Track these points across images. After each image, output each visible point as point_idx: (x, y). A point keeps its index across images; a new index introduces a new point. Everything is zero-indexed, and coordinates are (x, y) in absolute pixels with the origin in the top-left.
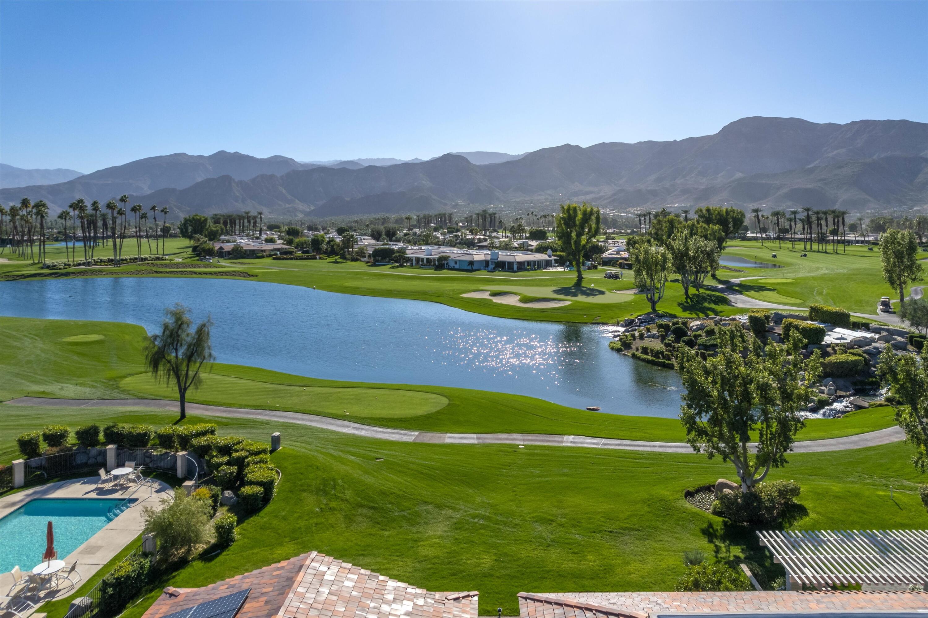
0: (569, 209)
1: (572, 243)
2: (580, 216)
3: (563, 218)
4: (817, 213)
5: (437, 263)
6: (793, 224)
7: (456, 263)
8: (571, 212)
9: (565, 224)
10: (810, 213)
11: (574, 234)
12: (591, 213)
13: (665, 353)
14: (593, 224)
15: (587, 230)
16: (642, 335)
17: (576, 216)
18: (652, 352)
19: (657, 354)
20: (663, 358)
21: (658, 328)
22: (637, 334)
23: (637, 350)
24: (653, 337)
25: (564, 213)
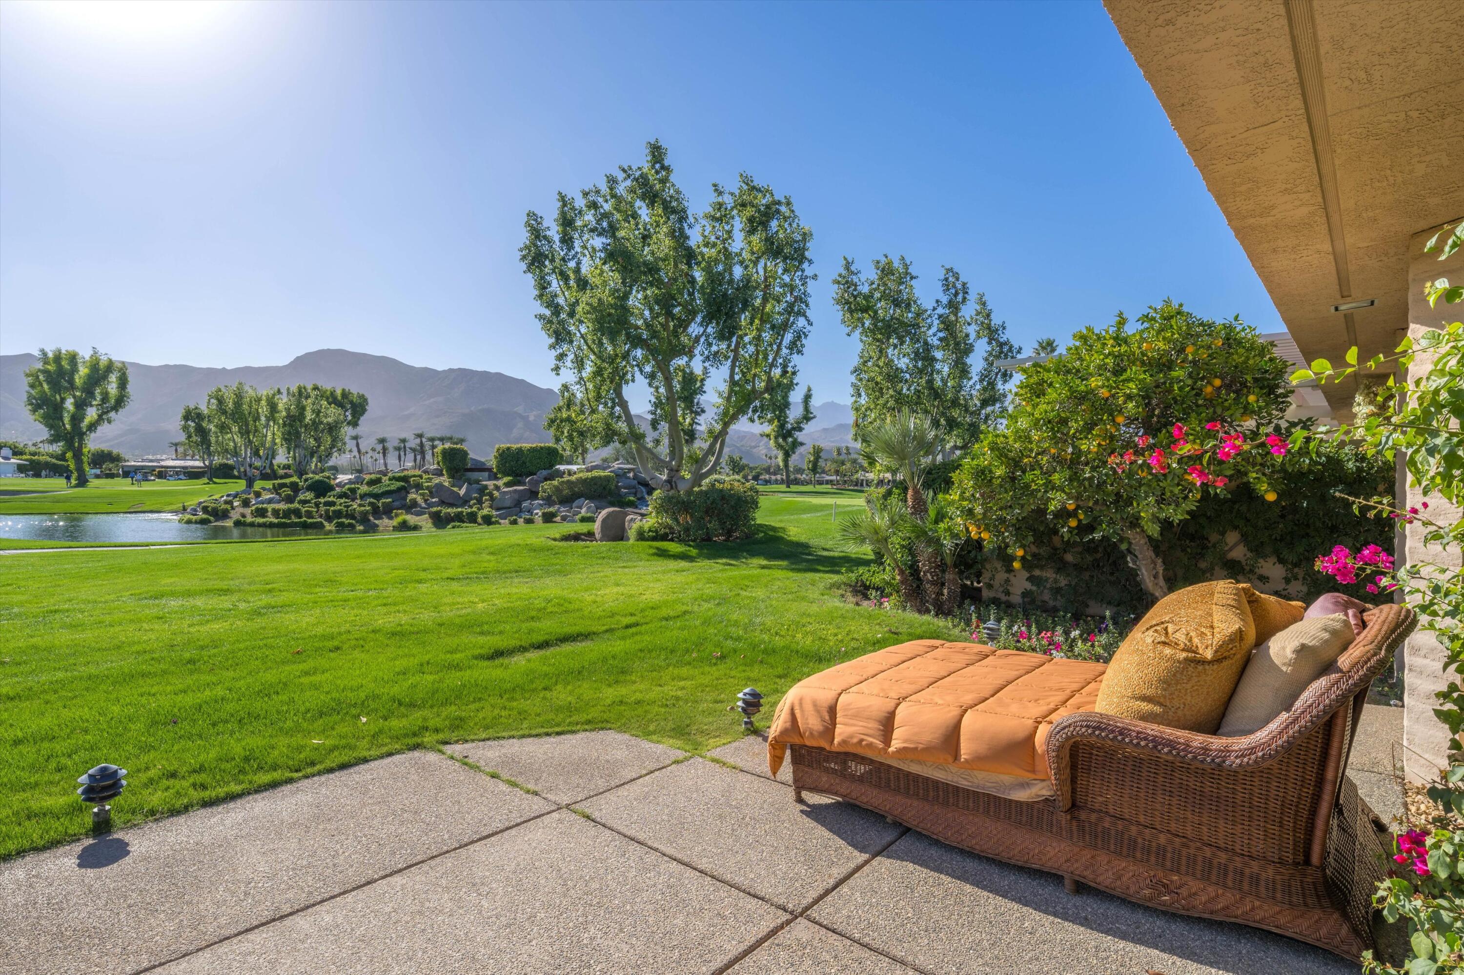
0: (58, 358)
1: (66, 420)
2: (83, 371)
3: (45, 372)
4: (432, 440)
6: (402, 454)
8: (64, 363)
9: (49, 382)
10: (424, 440)
11: (69, 405)
12: (109, 369)
13: (304, 510)
14: (113, 389)
15: (99, 397)
16: (246, 503)
17: (74, 369)
18: (276, 513)
19: (287, 514)
20: (300, 517)
21: (276, 489)
22: (236, 504)
23: (244, 516)
24: (270, 501)
25: (45, 363)
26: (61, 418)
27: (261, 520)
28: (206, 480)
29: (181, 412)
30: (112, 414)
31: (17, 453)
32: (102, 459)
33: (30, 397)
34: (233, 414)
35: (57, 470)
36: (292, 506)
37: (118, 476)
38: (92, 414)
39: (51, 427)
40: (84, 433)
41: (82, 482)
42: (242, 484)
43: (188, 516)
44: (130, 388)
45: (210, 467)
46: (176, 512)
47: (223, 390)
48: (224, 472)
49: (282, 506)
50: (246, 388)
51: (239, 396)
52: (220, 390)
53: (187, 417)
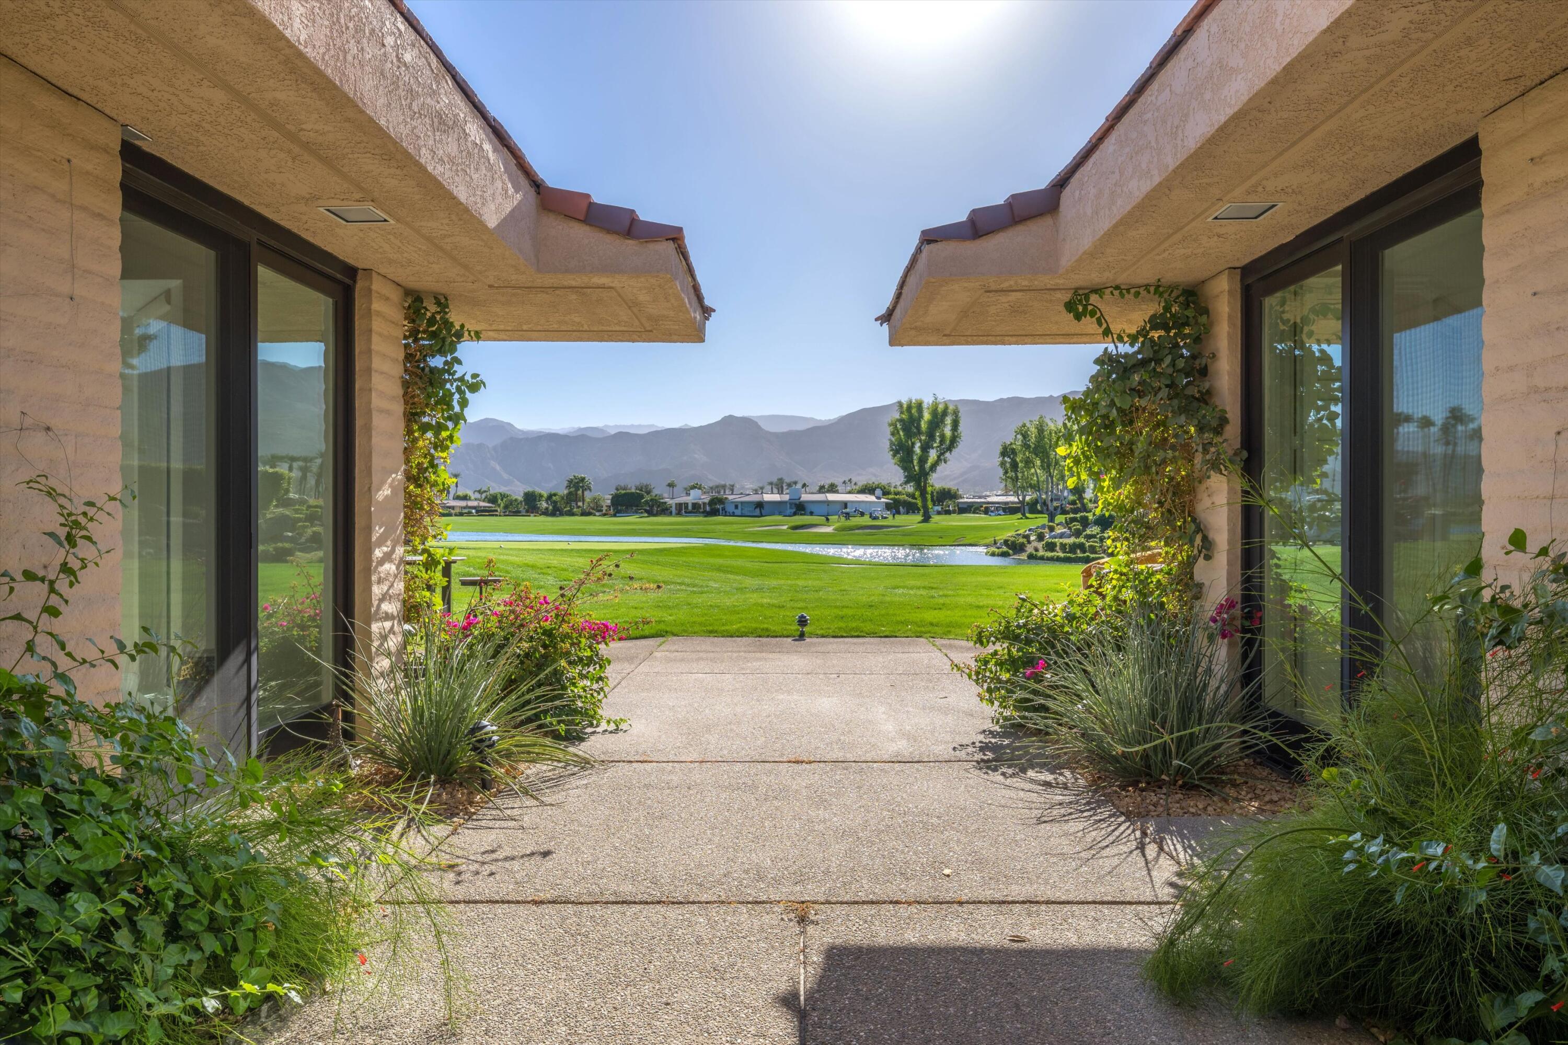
0: (909, 407)
1: (915, 462)
2: (927, 416)
3: (901, 420)
5: (708, 508)
7: (736, 507)
8: (914, 411)
9: (904, 430)
11: (917, 449)
12: (945, 413)
13: (1087, 544)
14: (948, 431)
15: (938, 440)
16: (1041, 537)
17: (921, 416)
18: (1063, 546)
19: (1073, 548)
20: (1084, 552)
21: (1068, 523)
22: (1032, 538)
23: (1036, 550)
24: (1062, 536)
25: (902, 413)
26: (912, 462)
27: (1050, 554)
28: (1019, 515)
29: (999, 449)
30: (947, 455)
31: (886, 493)
32: (945, 496)
33: (892, 443)
34: (1036, 448)
35: (911, 508)
36: (1077, 540)
37: (954, 512)
38: (933, 455)
39: (905, 469)
40: (928, 474)
41: (927, 518)
42: (1043, 520)
43: (993, 549)
44: (961, 428)
45: (1022, 502)
46: (987, 546)
47: (1028, 425)
48: (1033, 507)
49: (1072, 540)
50: (1047, 421)
51: (1041, 430)
52: (1024, 426)
53: (1004, 454)
